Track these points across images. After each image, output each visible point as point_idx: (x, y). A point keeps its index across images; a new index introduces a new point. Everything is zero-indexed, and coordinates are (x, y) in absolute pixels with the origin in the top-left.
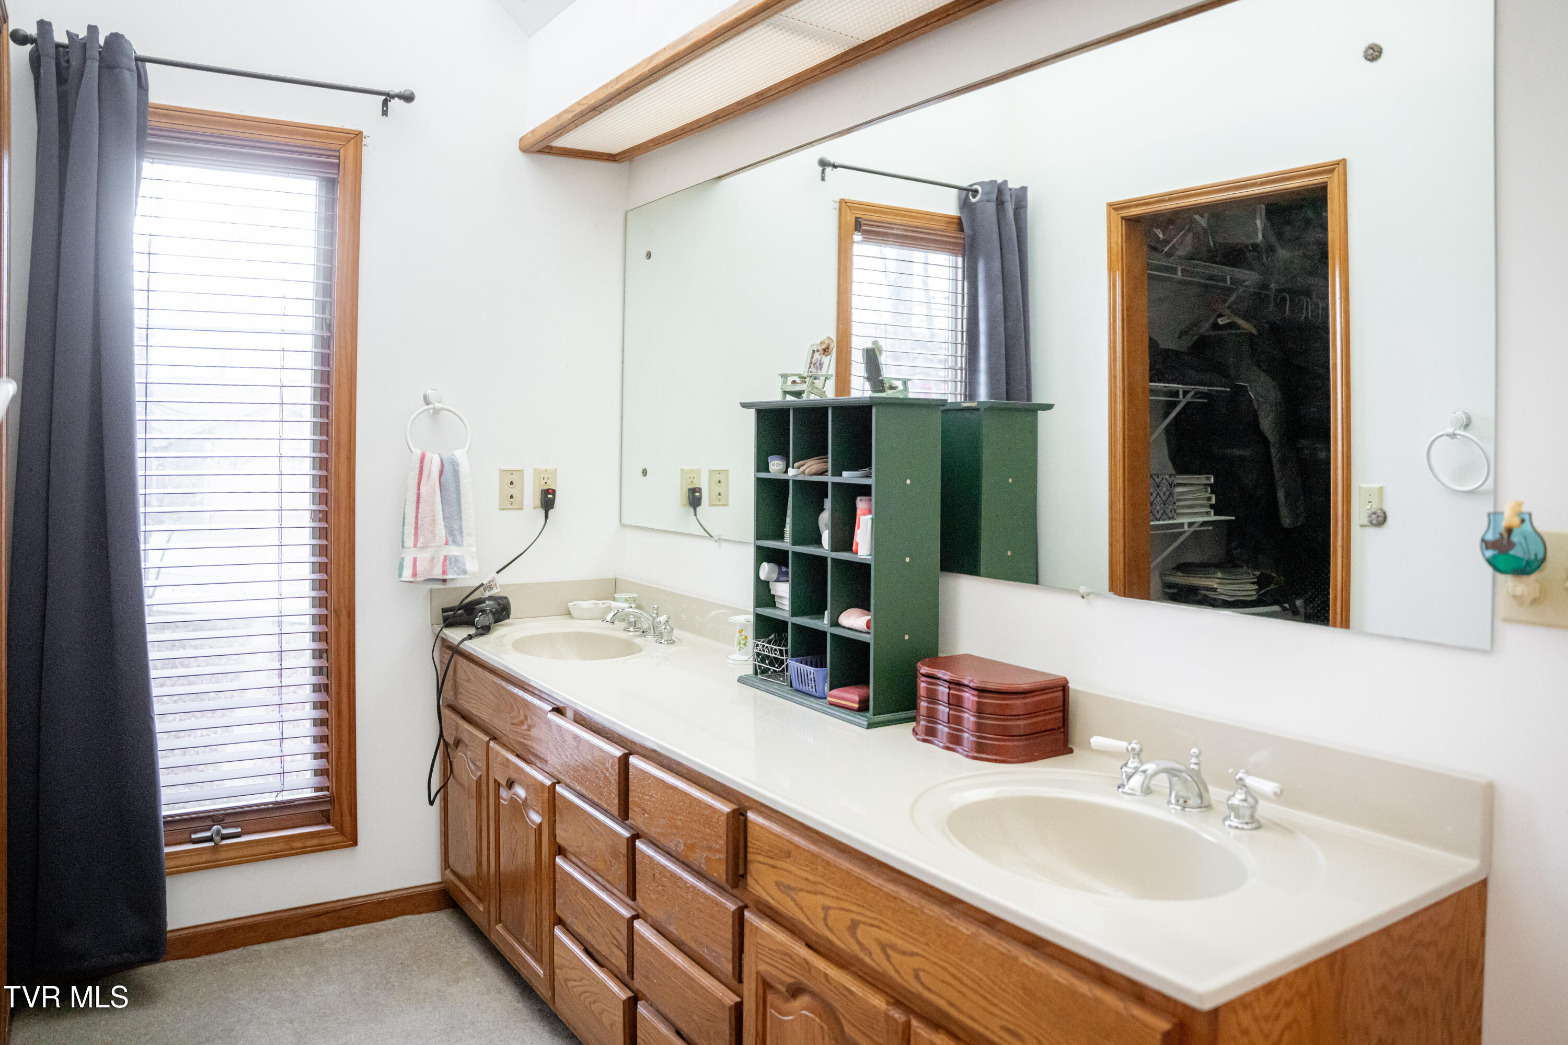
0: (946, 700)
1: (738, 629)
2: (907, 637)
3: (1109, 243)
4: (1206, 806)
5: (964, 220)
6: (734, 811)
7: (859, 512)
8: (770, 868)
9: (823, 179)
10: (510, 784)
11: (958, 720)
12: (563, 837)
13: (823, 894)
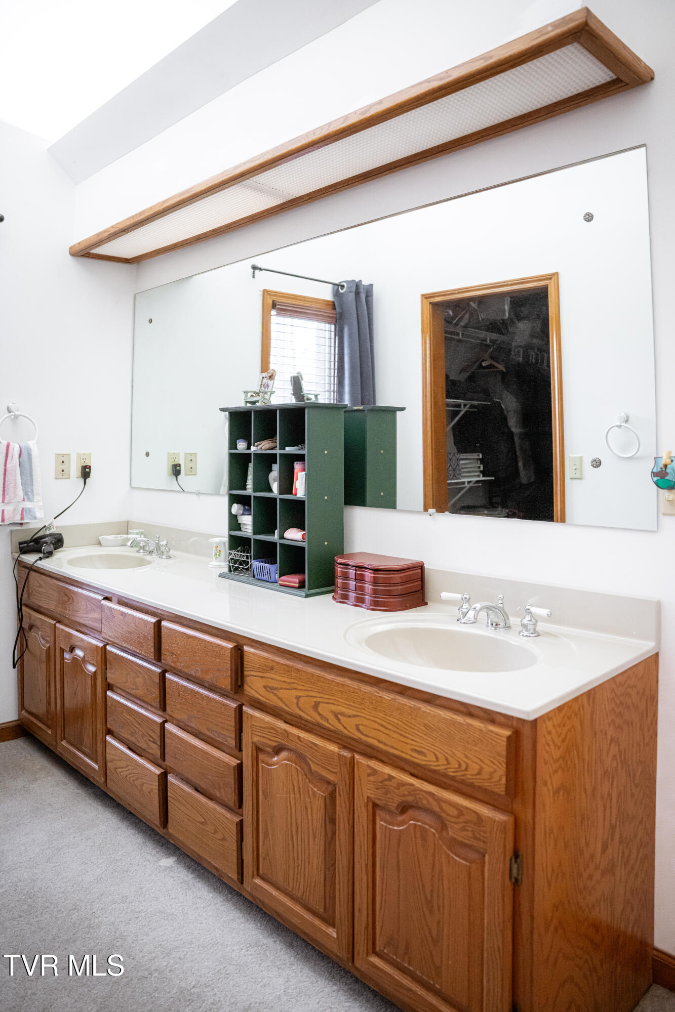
0: (354, 578)
1: (215, 546)
2: (326, 543)
3: (422, 317)
4: (508, 627)
5: (336, 304)
6: (235, 647)
7: (296, 471)
8: (259, 679)
9: (254, 277)
10: (72, 649)
11: (362, 589)
12: (112, 677)
13: (296, 689)
